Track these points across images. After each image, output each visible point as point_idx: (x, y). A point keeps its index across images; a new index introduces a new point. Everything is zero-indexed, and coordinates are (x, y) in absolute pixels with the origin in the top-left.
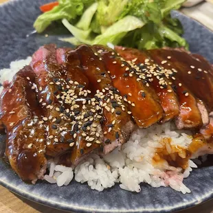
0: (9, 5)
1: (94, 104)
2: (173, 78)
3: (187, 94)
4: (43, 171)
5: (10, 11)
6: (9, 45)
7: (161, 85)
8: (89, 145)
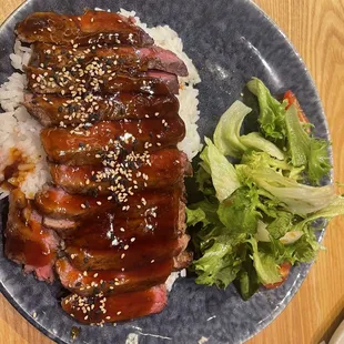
0: (290, 50)
1: (79, 89)
2: (110, 198)
3: (83, 206)
4: (23, 39)
5: (280, 51)
6: (224, 47)
7: (96, 173)
8: (33, 76)
